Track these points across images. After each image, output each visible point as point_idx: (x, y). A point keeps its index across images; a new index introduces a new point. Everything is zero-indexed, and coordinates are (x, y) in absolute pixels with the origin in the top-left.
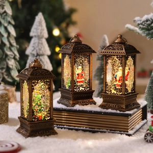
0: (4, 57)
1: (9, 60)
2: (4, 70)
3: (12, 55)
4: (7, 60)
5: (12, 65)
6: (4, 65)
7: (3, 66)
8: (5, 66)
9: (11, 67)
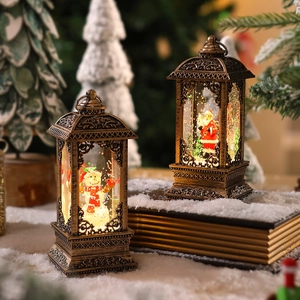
0: (37, 87)
1: (46, 93)
2: (37, 119)
3: (54, 83)
4: (43, 95)
5: (54, 107)
6: (38, 107)
7: (34, 110)
8: (39, 110)
9: (52, 110)
